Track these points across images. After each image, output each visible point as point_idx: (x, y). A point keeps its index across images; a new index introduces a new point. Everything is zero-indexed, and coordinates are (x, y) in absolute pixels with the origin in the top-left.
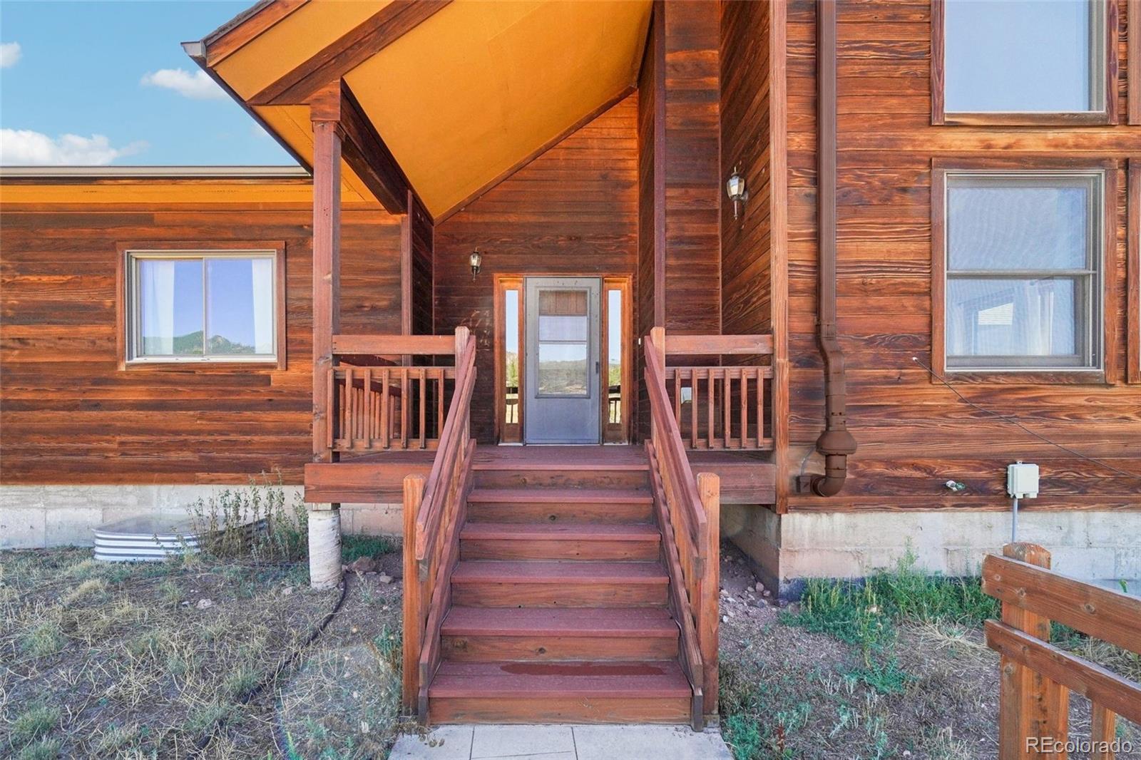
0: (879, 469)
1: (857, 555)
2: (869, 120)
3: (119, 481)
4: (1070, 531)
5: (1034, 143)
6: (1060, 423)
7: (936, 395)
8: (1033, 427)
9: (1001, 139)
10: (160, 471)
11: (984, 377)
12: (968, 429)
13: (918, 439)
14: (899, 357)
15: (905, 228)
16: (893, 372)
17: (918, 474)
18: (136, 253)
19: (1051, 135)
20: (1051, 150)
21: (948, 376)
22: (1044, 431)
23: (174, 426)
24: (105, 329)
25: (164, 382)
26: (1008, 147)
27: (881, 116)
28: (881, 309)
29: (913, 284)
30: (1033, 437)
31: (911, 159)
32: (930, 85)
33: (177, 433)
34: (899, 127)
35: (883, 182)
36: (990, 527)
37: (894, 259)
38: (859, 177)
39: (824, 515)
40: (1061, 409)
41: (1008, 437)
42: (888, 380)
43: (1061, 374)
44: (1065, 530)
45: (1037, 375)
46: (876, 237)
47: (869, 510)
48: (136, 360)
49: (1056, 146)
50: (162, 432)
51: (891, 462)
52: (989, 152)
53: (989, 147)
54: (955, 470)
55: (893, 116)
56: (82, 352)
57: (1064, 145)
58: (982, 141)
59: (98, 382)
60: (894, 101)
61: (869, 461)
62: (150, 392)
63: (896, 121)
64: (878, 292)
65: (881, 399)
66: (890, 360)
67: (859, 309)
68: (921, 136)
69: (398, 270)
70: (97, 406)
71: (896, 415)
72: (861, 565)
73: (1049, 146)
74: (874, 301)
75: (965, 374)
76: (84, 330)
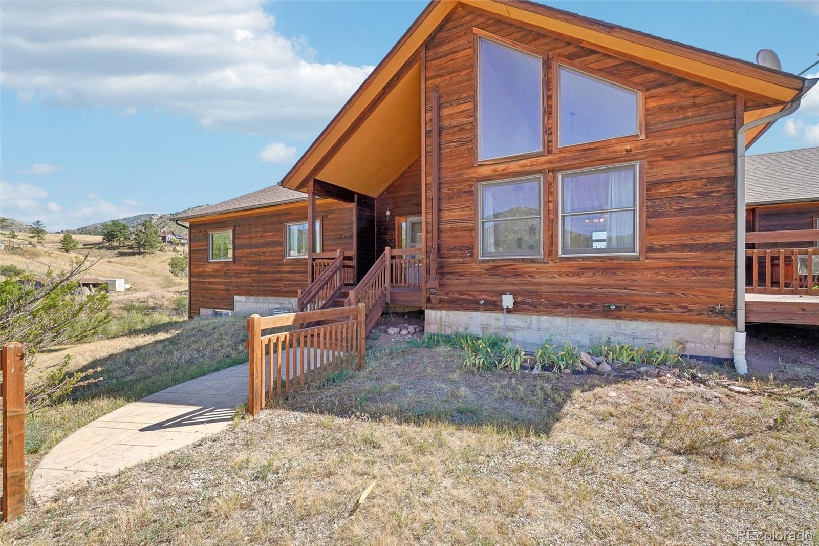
0: (456, 295)
1: (450, 326)
2: (452, 168)
3: (284, 296)
4: (531, 323)
5: (513, 167)
6: (525, 279)
7: (476, 267)
8: (515, 280)
9: (500, 167)
10: (293, 293)
11: (494, 261)
12: (489, 281)
13: (470, 284)
14: (462, 254)
15: (465, 206)
16: (461, 260)
17: (470, 298)
18: (288, 224)
19: (520, 163)
20: (521, 169)
21: (480, 261)
22: (518, 282)
23: (296, 279)
24: (281, 248)
25: (294, 265)
26: (504, 170)
27: (457, 166)
28: (456, 236)
29: (468, 227)
30: (513, 284)
31: (467, 180)
32: (473, 152)
33: (296, 281)
34: (462, 169)
35: (458, 190)
36: (498, 320)
37: (461, 218)
38: (449, 189)
39: (439, 311)
40: (525, 273)
41: (504, 284)
42: (459, 263)
43: (524, 259)
44: (529, 322)
45: (514, 260)
46: (455, 210)
47: (453, 310)
48: (288, 258)
49: (523, 167)
50: (293, 281)
51: (460, 293)
52: (496, 173)
53: (496, 171)
54: (484, 297)
55: (461, 166)
56: (277, 256)
57: (526, 166)
58: (493, 170)
59: (280, 265)
60: (461, 160)
61: (453, 292)
62: (290, 268)
63: (462, 167)
64: (456, 230)
65: (457, 269)
66: (460, 255)
67: (449, 237)
68: (470, 171)
69: (352, 223)
70: (279, 272)
71: (462, 275)
72: (451, 330)
73: (520, 167)
74: (455, 233)
75: (486, 260)
76: (277, 249)
